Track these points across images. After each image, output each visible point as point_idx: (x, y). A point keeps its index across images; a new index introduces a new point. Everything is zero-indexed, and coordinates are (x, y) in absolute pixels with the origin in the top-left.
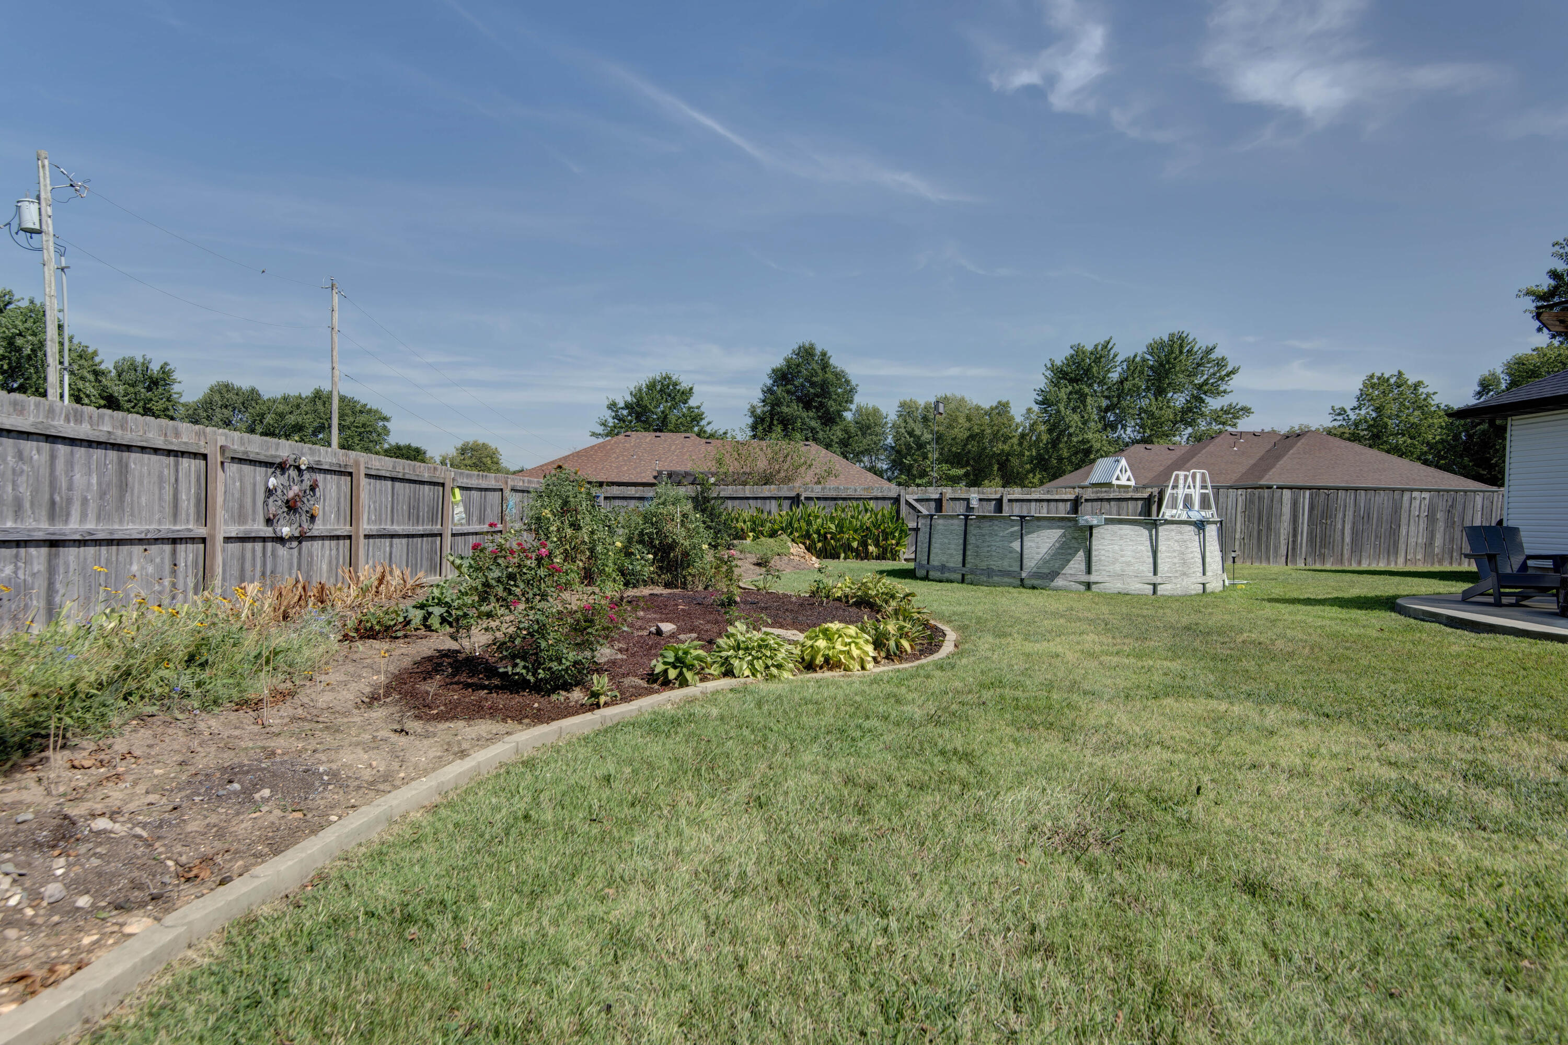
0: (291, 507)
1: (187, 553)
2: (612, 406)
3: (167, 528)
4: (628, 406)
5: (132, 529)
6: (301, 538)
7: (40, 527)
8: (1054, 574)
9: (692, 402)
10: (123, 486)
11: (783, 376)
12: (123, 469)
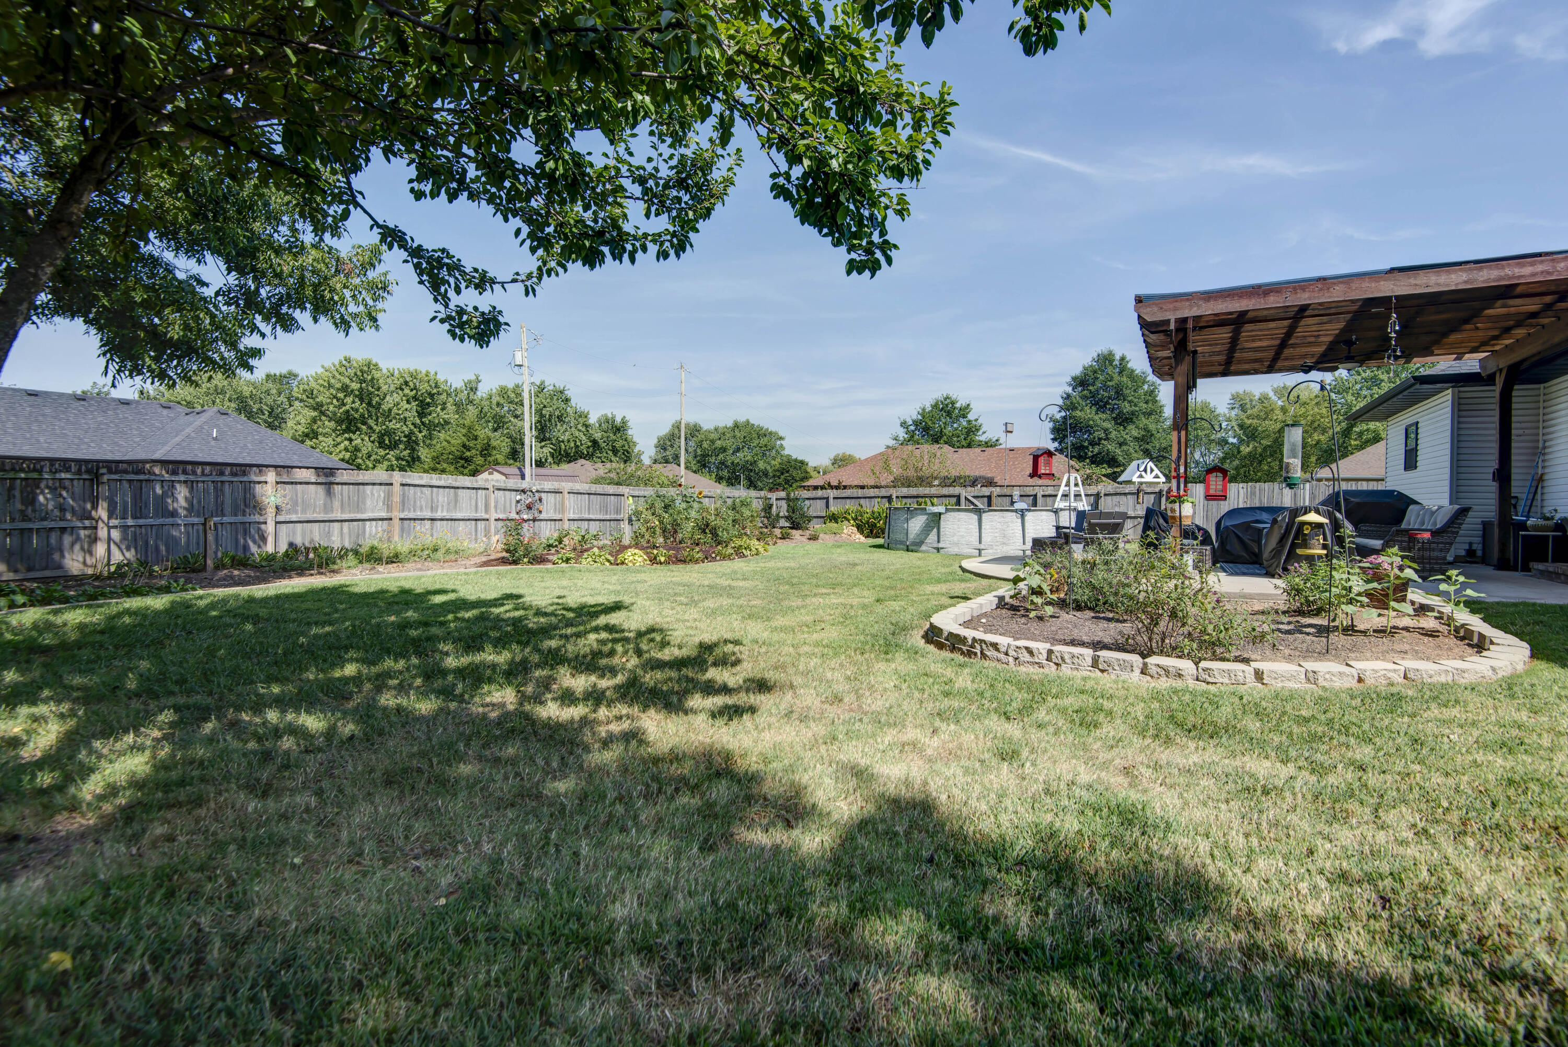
0: (529, 507)
1: (481, 525)
2: (903, 424)
3: (473, 515)
4: (916, 423)
5: (459, 515)
6: (534, 520)
7: (428, 514)
8: (921, 543)
9: (971, 417)
10: (456, 501)
11: (1081, 382)
12: (456, 495)
